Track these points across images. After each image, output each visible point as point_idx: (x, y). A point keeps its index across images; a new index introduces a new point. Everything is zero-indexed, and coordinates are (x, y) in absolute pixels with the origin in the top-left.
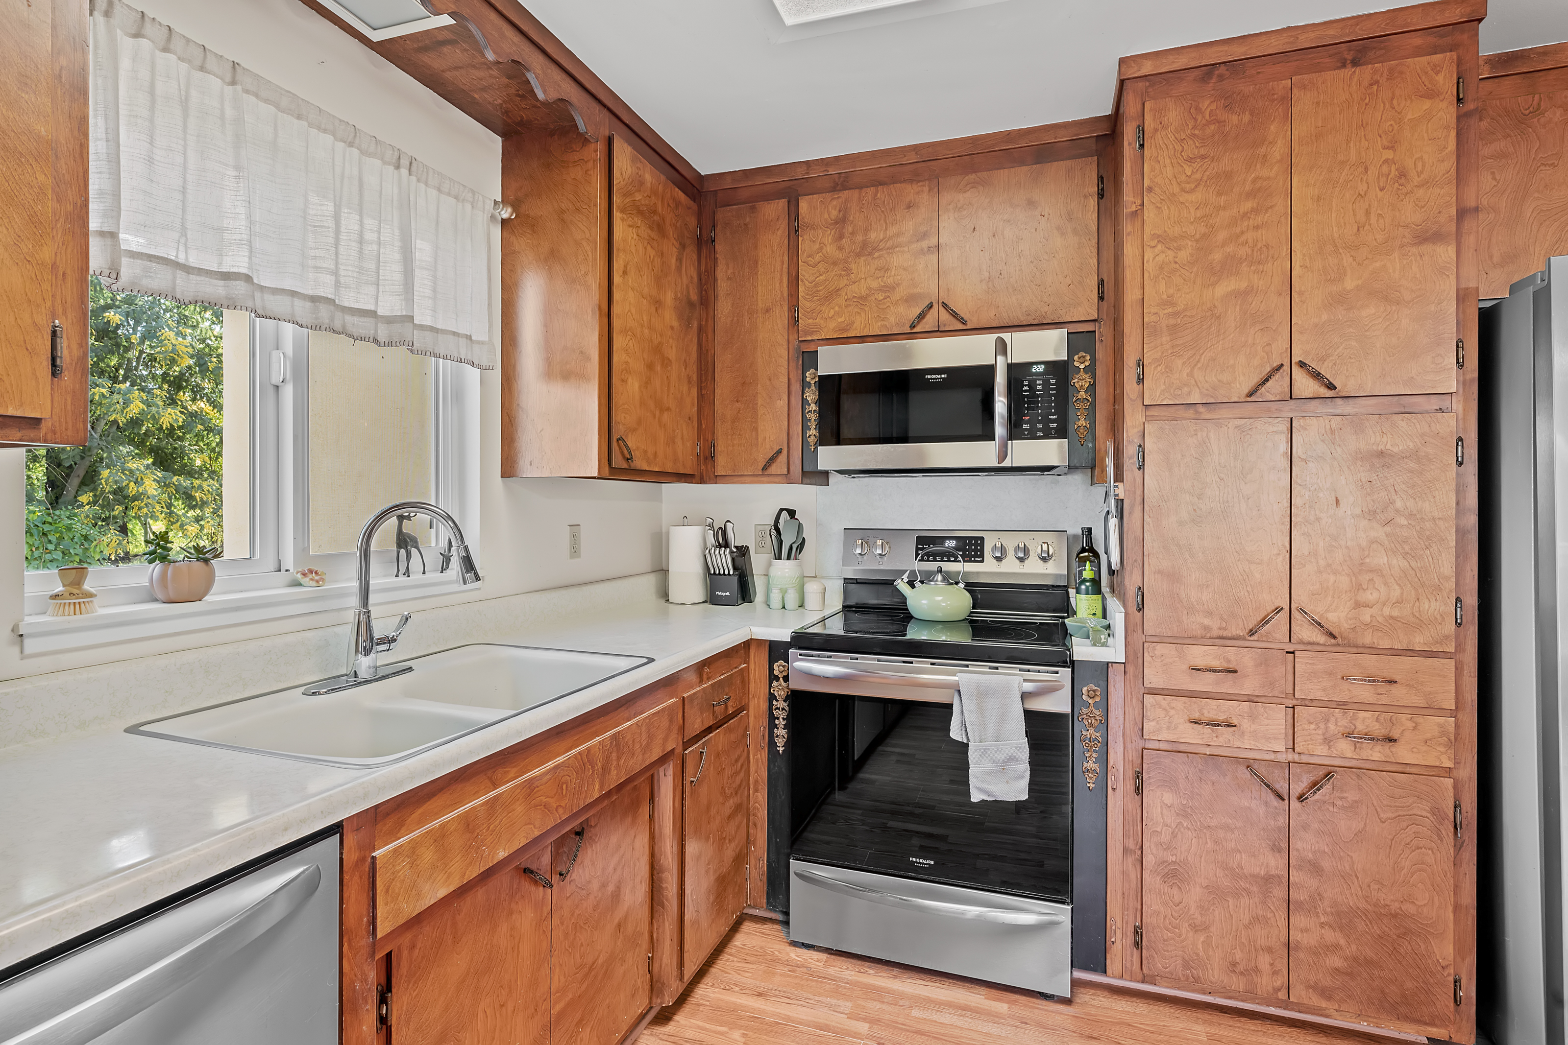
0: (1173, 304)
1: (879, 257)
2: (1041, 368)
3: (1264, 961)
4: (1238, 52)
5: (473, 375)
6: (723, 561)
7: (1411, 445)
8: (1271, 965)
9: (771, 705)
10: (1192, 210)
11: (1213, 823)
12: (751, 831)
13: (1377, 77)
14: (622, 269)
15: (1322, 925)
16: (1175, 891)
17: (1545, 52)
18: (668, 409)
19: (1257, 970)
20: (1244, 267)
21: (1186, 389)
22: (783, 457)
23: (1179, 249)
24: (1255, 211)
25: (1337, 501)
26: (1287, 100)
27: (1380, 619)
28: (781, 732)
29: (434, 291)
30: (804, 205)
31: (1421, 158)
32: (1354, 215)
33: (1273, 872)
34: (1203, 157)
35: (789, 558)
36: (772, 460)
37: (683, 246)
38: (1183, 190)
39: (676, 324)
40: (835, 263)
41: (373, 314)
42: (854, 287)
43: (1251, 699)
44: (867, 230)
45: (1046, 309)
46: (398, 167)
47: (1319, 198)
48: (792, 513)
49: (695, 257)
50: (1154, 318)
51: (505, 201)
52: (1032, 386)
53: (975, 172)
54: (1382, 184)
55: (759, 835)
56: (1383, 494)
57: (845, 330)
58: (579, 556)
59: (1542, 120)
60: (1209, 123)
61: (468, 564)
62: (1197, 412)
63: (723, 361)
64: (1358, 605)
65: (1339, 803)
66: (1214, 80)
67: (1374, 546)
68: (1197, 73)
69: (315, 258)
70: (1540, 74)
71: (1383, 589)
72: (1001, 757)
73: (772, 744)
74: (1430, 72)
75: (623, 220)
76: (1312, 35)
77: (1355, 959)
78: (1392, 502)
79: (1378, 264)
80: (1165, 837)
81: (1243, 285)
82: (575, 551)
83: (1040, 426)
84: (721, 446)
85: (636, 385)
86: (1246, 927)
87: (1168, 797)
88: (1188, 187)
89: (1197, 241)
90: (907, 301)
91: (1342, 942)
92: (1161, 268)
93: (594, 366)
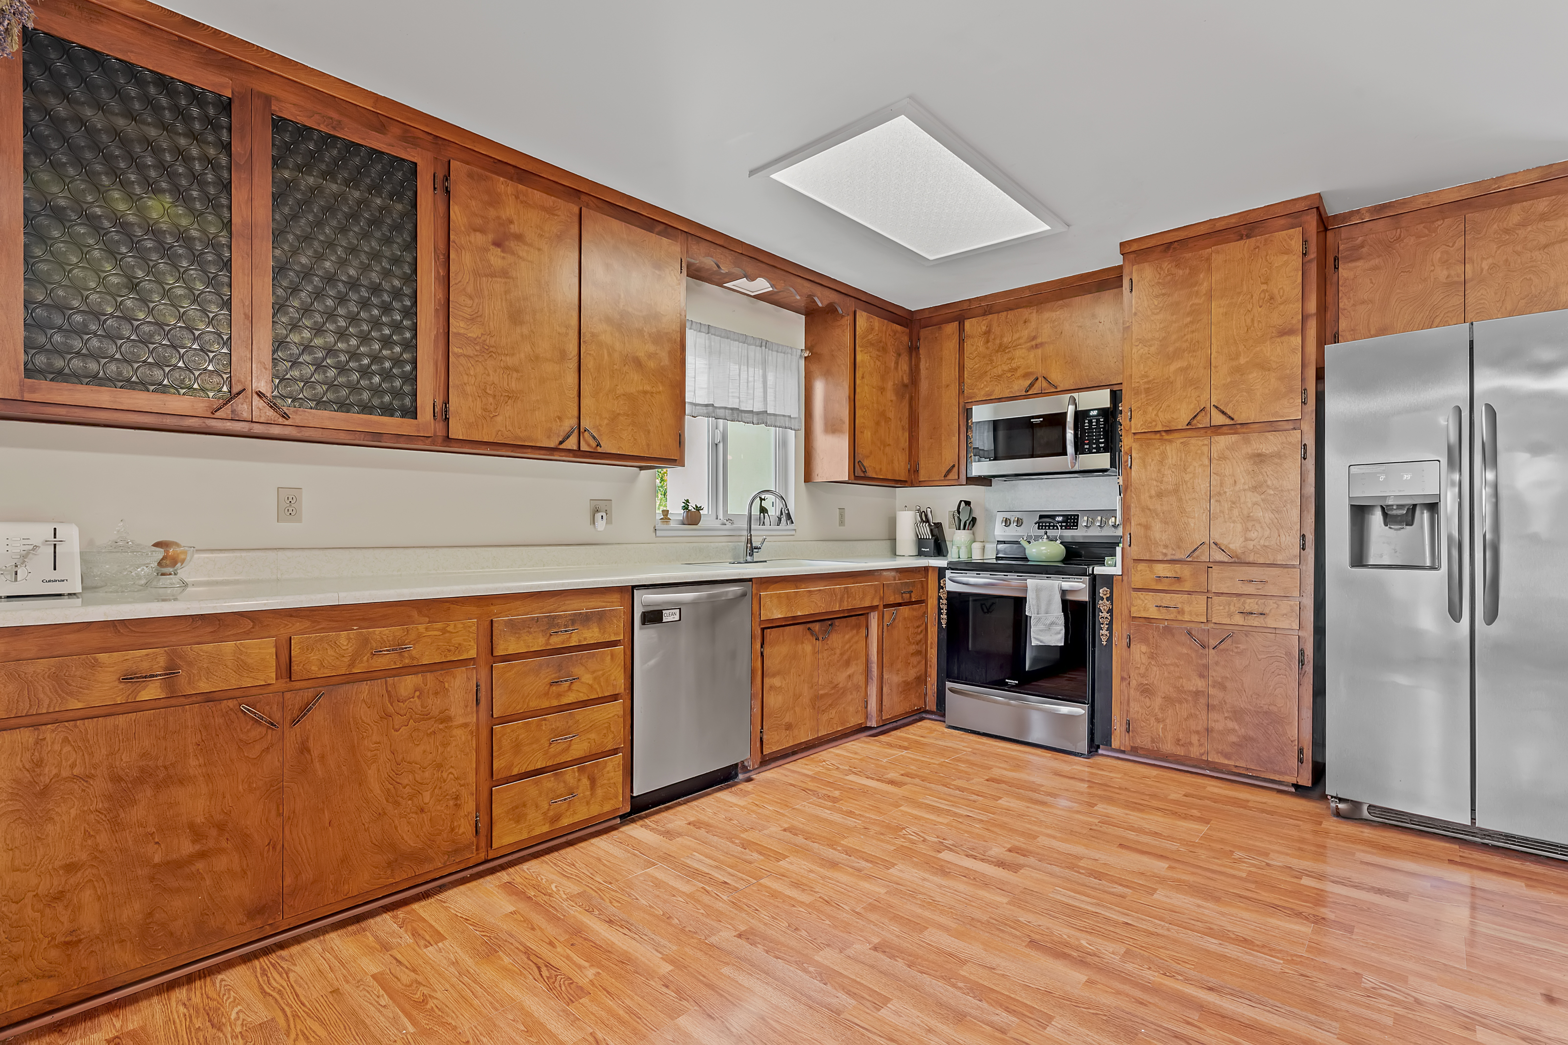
0: (1147, 377)
1: (1009, 352)
2: (1095, 413)
3: (1195, 739)
4: (1182, 235)
5: (792, 433)
6: (926, 531)
7: (1276, 449)
8: (1199, 740)
9: (939, 602)
10: (1158, 324)
11: (1168, 662)
12: (928, 670)
13: (1258, 244)
14: (861, 376)
15: (1226, 718)
16: (1147, 699)
17: (1404, 202)
18: (889, 445)
19: (1191, 743)
20: (1186, 354)
21: (1154, 423)
22: (956, 469)
23: (1151, 346)
24: (1192, 322)
25: (1235, 482)
26: (1208, 259)
27: (1259, 547)
28: (944, 616)
29: (775, 397)
30: (967, 324)
31: (1282, 288)
32: (1245, 322)
33: (1200, 689)
34: (1164, 295)
35: (964, 529)
36: (949, 471)
37: (899, 355)
38: (1153, 313)
39: (894, 398)
40: (984, 357)
41: (752, 412)
42: (995, 370)
43: (1189, 593)
44: (1002, 337)
45: (1102, 377)
46: (761, 346)
47: (1226, 313)
48: (968, 503)
49: (907, 358)
50: (1137, 385)
51: (806, 348)
52: (1090, 422)
53: (1062, 299)
54: (1261, 304)
55: (933, 672)
56: (1261, 477)
57: (990, 395)
58: (844, 525)
59: (1402, 245)
60: (1167, 275)
61: (789, 517)
62: (1161, 436)
63: (924, 416)
64: (1246, 540)
65: (1236, 650)
66: (1171, 251)
67: (1256, 506)
68: (1162, 247)
69: (732, 392)
70: (1403, 215)
71: (1260, 530)
72: (1048, 622)
73: (940, 623)
74: (1288, 240)
75: (861, 351)
76: (1223, 223)
77: (1244, 737)
78: (1266, 482)
79: (1258, 349)
80: (1142, 670)
81: (1185, 364)
82: (842, 523)
83: (1094, 446)
84: (922, 463)
85: (869, 434)
86: (1185, 720)
87: (1144, 648)
88: (1156, 311)
89: (1160, 341)
90: (1024, 377)
91: (1237, 727)
92: (1141, 357)
93: (846, 426)
